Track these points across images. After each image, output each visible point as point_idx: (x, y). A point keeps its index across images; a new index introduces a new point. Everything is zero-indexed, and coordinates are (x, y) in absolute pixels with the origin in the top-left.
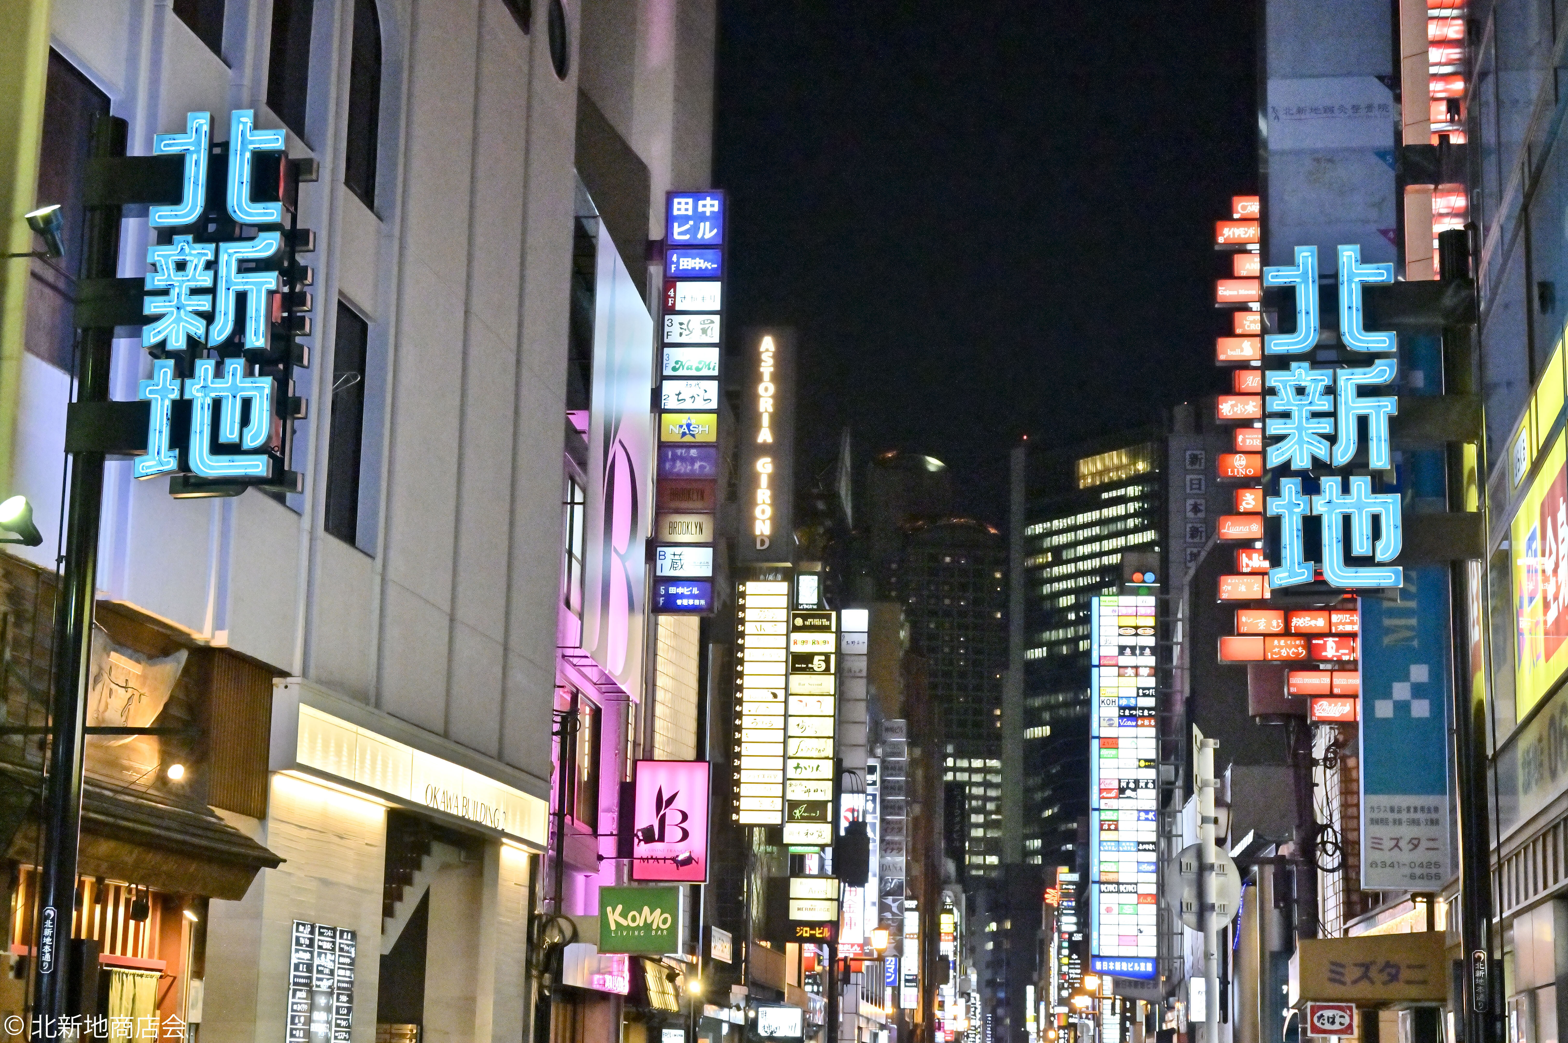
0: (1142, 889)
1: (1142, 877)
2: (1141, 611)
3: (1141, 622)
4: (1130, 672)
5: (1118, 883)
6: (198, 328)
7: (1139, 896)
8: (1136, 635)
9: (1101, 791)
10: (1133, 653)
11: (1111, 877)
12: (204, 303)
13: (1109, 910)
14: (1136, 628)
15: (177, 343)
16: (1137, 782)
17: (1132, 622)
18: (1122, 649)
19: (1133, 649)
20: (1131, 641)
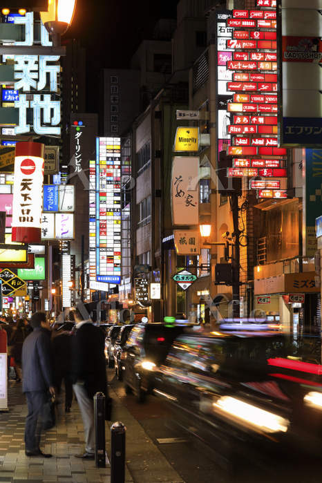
0: (115, 250)
1: (116, 245)
2: (115, 143)
3: (115, 148)
4: (111, 167)
5: (107, 248)
6: (33, 84)
7: (114, 253)
8: (113, 153)
9: (100, 213)
10: (112, 160)
11: (104, 246)
12: (35, 75)
13: (103, 258)
14: (113, 150)
15: (27, 89)
16: (114, 209)
17: (112, 148)
18: (108, 158)
19: (112, 158)
20: (111, 155)
